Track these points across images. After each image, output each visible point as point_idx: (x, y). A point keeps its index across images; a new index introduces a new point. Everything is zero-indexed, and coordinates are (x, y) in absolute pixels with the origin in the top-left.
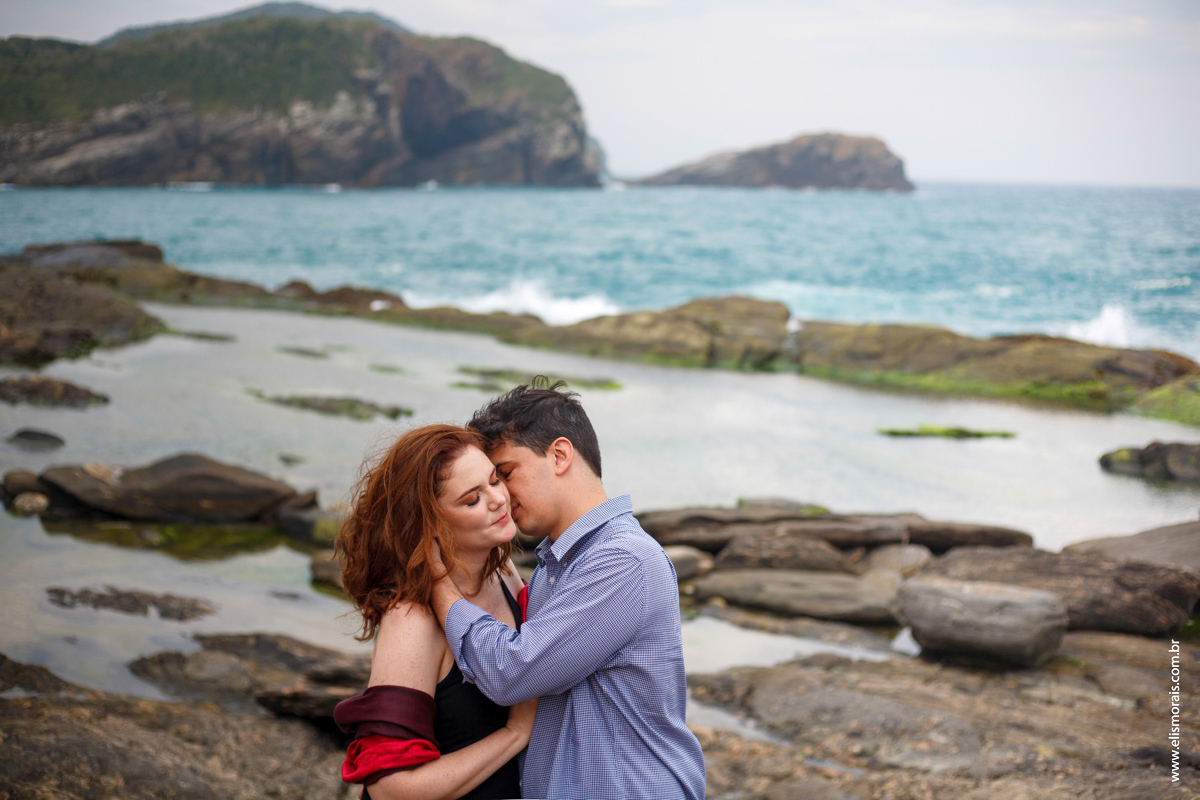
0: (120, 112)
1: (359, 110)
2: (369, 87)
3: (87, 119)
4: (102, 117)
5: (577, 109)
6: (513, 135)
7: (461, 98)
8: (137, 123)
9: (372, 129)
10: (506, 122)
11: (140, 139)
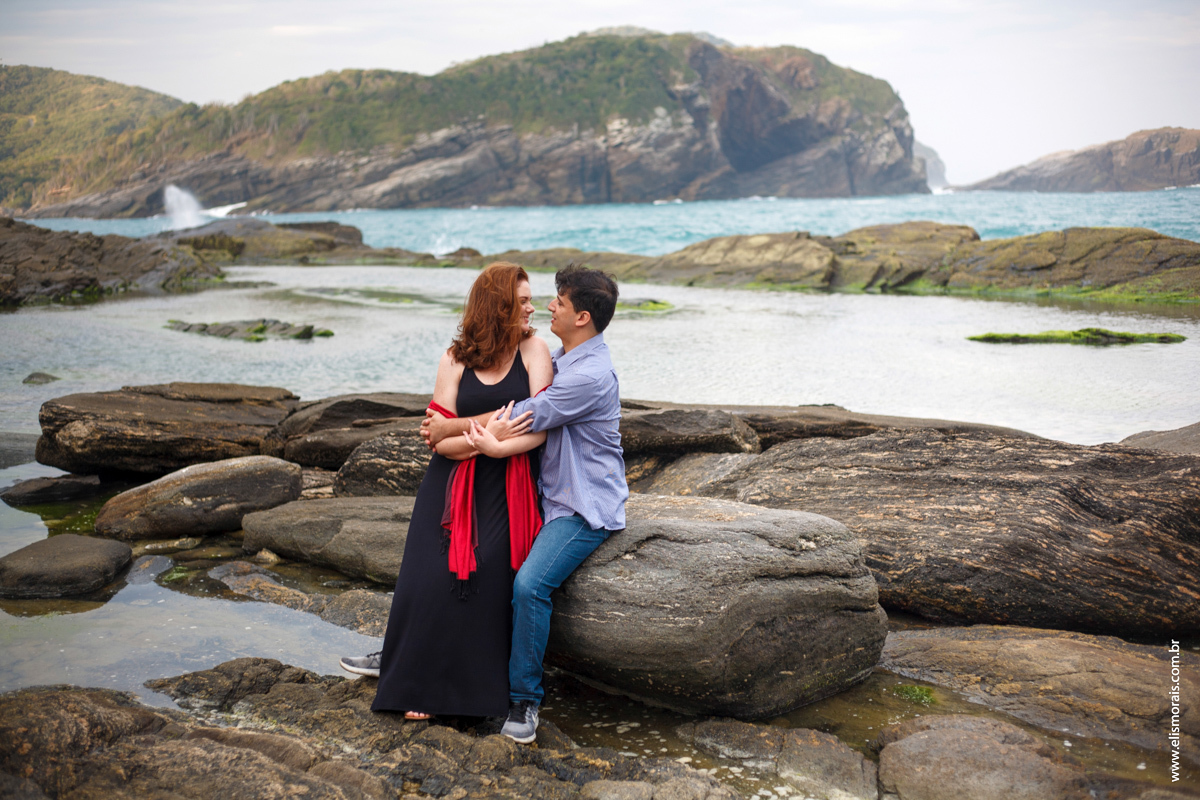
0: (440, 135)
1: (677, 124)
2: (687, 100)
3: (409, 143)
4: (423, 140)
5: (903, 114)
6: (835, 144)
7: (783, 109)
8: (457, 146)
9: (692, 142)
10: (828, 132)
11: (459, 161)
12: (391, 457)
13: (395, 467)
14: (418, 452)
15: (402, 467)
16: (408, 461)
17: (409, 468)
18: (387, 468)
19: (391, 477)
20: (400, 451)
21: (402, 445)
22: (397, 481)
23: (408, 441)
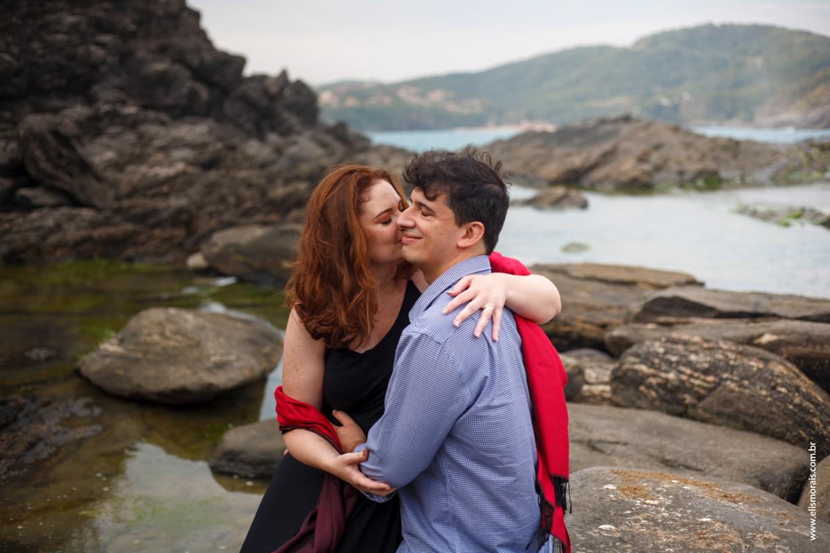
12: (652, 365)
13: (654, 376)
14: (678, 363)
15: (660, 377)
16: (666, 372)
17: (667, 380)
18: (648, 376)
19: (650, 387)
20: (662, 360)
21: (666, 353)
22: (657, 392)
23: (673, 349)
